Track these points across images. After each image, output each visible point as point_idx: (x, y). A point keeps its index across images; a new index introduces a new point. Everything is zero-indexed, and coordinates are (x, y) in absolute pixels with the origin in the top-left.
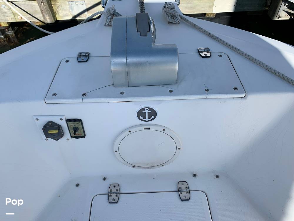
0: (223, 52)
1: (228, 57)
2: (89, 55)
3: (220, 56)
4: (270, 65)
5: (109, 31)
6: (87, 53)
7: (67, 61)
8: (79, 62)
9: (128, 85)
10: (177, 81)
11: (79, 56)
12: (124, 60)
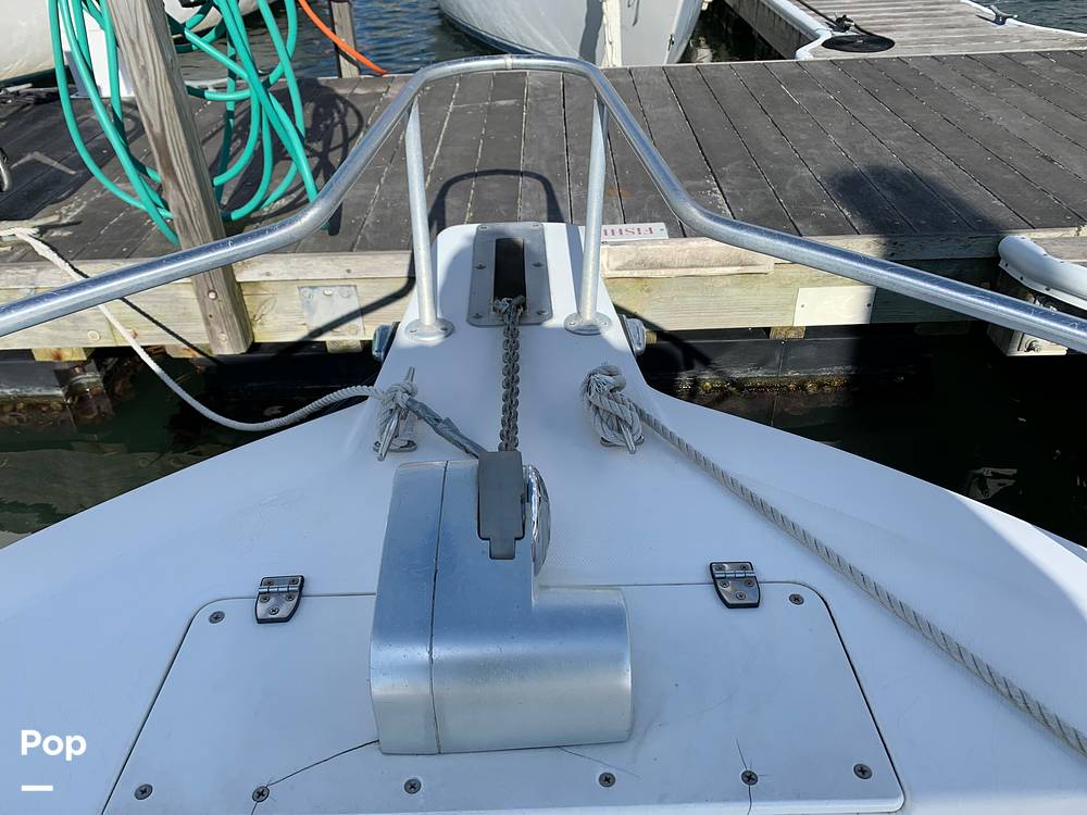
0: (808, 582)
1: (826, 604)
2: (301, 587)
3: (796, 599)
4: (985, 657)
5: (384, 476)
6: (293, 581)
7: (217, 617)
8: (260, 621)
9: (439, 747)
10: (631, 731)
11: (265, 593)
12: (420, 653)
